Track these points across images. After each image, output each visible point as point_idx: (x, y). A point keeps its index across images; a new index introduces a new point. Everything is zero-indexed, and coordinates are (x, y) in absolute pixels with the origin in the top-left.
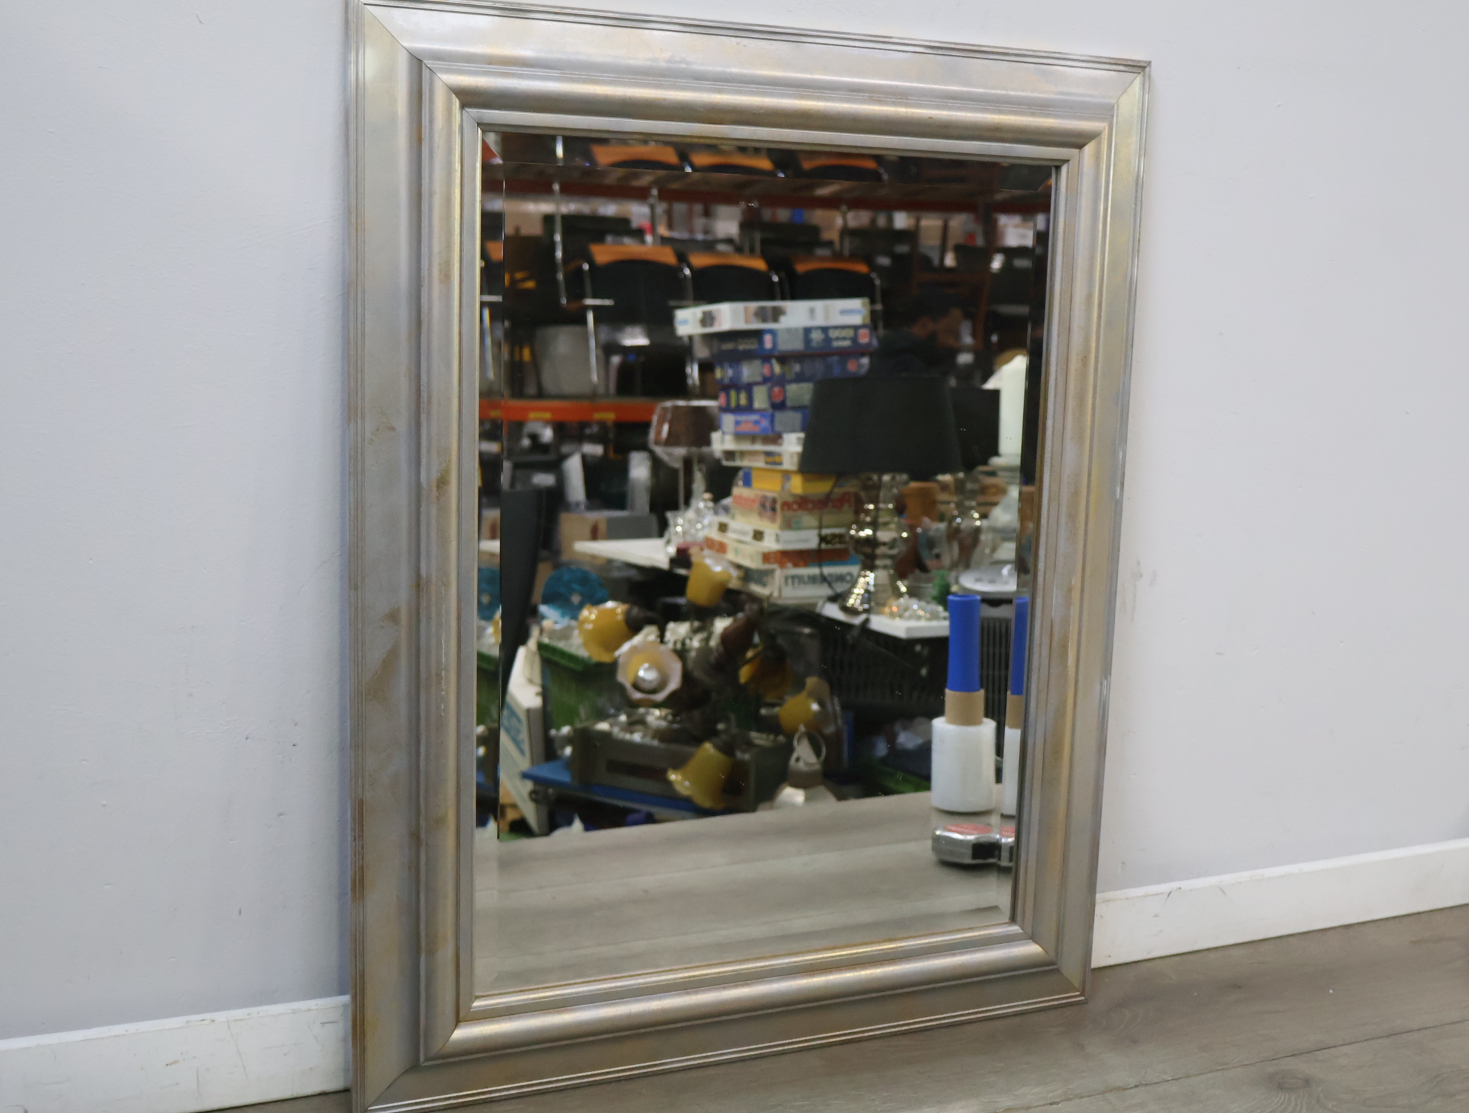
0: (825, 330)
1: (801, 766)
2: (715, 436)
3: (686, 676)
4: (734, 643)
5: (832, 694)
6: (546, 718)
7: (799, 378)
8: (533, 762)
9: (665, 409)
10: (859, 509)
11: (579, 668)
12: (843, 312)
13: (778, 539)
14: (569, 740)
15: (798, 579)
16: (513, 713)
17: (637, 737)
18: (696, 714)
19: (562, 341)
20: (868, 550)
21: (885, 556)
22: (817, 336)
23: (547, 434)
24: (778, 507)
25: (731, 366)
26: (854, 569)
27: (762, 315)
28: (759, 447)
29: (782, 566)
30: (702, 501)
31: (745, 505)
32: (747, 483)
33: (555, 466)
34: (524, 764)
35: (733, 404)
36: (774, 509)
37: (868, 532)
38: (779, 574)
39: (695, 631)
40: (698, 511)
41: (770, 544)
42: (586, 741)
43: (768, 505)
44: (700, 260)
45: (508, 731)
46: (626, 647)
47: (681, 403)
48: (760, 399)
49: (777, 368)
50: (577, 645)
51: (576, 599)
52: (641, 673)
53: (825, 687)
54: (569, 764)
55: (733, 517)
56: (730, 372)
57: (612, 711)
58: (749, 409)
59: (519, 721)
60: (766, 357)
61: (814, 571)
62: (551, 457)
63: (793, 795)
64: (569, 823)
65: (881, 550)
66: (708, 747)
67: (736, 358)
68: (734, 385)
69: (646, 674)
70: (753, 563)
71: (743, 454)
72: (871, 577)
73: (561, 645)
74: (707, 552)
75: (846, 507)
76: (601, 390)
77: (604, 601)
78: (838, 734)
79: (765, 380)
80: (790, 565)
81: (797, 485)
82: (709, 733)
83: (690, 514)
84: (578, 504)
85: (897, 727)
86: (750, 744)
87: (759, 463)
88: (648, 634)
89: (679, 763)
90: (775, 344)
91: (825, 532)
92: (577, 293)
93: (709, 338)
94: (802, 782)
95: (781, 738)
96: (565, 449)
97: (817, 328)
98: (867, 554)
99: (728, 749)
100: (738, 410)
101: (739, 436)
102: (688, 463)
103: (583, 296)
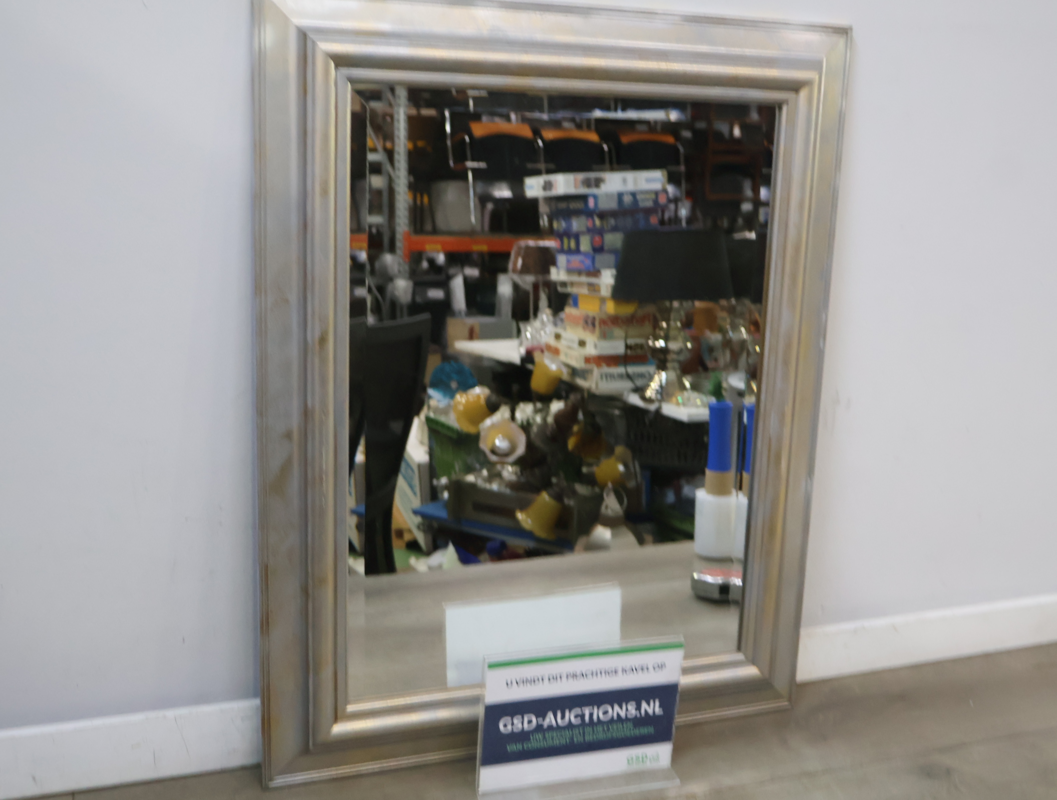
0: (634, 195)
1: (610, 512)
2: (553, 270)
3: (530, 445)
4: (564, 421)
5: (634, 458)
6: (432, 470)
7: (615, 229)
8: (423, 501)
9: (520, 248)
10: (656, 325)
11: (455, 436)
12: (648, 180)
13: (596, 346)
14: (446, 487)
15: (611, 377)
16: (408, 465)
17: (495, 487)
18: (537, 471)
19: (450, 192)
20: (662, 356)
21: (673, 361)
22: (627, 199)
23: (441, 258)
24: (597, 323)
25: (564, 219)
26: (651, 369)
27: (587, 183)
28: (584, 279)
29: (599, 365)
30: (545, 315)
31: (574, 321)
32: (576, 304)
33: (444, 284)
34: (416, 503)
35: (566, 247)
36: (594, 325)
37: (661, 343)
38: (596, 372)
39: (536, 411)
40: (543, 323)
41: (591, 350)
42: (459, 489)
43: (590, 322)
44: (550, 134)
45: (405, 478)
46: (488, 422)
47: (531, 243)
48: (585, 244)
49: (598, 222)
50: (452, 420)
51: (454, 385)
52: (498, 443)
53: (629, 455)
54: (446, 504)
55: (565, 329)
56: (563, 224)
57: (478, 466)
58: (577, 251)
59: (413, 471)
60: (589, 214)
61: (621, 370)
62: (442, 277)
63: (602, 533)
64: (445, 546)
65: (671, 357)
66: (545, 496)
67: (568, 214)
68: (566, 234)
69: (500, 443)
70: (578, 364)
71: (572, 284)
72: (663, 375)
73: (443, 419)
74: (546, 353)
75: (647, 323)
76: (478, 228)
77: (473, 386)
78: (638, 489)
79: (589, 231)
80: (604, 365)
81: (610, 308)
82: (546, 485)
83: (537, 324)
84: (460, 312)
85: (683, 482)
86: (574, 493)
87: (584, 291)
88: (504, 412)
89: (523, 507)
90: (596, 204)
91: (631, 341)
92: (461, 158)
93: (550, 200)
94: (610, 523)
95: (597, 490)
96: (452, 271)
97: (627, 193)
98: (661, 359)
99: (558, 497)
100: (569, 252)
101: (570, 271)
102: (536, 287)
103: (466, 159)
